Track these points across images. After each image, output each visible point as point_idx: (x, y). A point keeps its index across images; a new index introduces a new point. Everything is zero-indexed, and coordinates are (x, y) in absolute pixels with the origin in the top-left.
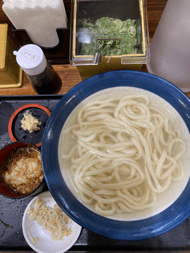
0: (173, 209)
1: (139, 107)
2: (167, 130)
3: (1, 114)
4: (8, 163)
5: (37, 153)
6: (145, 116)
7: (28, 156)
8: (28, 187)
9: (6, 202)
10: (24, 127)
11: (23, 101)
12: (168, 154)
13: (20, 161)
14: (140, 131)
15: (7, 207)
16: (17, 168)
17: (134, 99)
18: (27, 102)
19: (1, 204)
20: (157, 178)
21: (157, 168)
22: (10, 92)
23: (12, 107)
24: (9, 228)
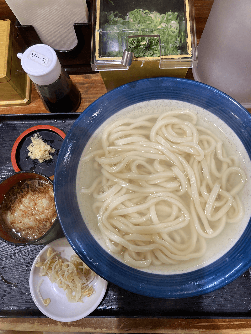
0: (227, 259)
1: (183, 126)
2: (220, 156)
3: (2, 138)
4: (11, 201)
5: (49, 187)
6: (190, 138)
7: (36, 191)
8: (37, 231)
9: (8, 253)
10: (32, 155)
11: (30, 121)
12: (221, 188)
13: (26, 198)
14: (185, 158)
15: (9, 259)
16: (22, 207)
17: (177, 116)
18: (36, 123)
19: (2, 255)
20: (207, 219)
21: (208, 205)
22: (14, 110)
23: (16, 129)
24: (12, 286)
